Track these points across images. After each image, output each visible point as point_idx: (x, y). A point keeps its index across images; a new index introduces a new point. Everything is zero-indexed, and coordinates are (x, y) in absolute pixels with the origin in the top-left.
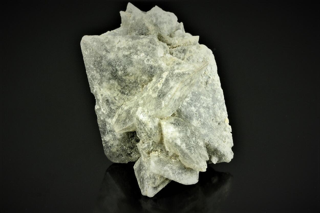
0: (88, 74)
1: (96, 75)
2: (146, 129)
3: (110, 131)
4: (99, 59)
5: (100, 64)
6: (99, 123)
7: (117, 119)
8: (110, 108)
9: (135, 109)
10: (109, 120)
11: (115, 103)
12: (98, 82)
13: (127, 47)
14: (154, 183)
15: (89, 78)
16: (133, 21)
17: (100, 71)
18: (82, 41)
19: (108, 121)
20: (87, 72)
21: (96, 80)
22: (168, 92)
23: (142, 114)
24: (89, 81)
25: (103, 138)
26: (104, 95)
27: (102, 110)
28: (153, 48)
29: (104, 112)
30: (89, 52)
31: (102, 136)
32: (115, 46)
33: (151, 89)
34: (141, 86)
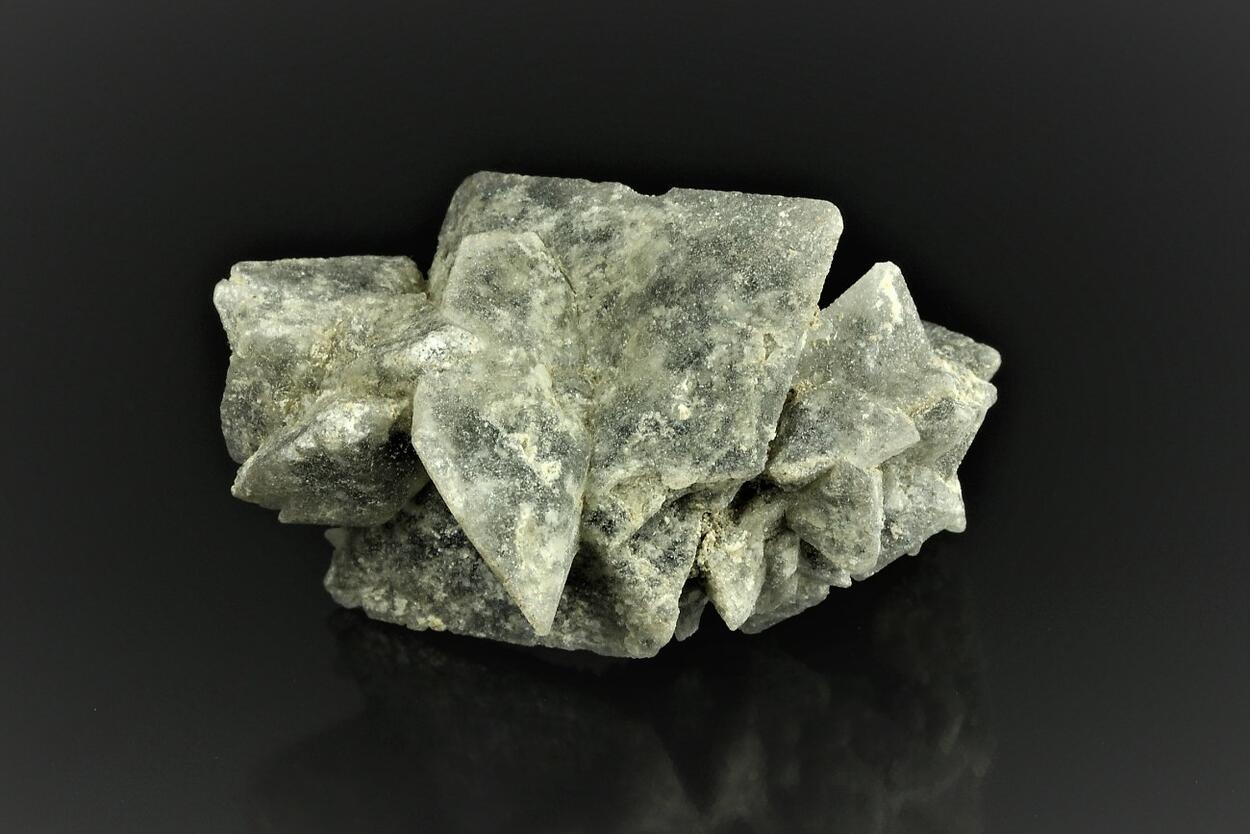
0: (726, 195)
1: (701, 223)
3: (522, 215)
6: (572, 184)
9: (499, 327)
10: (551, 221)
16: (867, 416)
17: (698, 245)
19: (551, 218)
20: (737, 194)
21: (688, 218)
24: (703, 193)
25: (526, 182)
26: (628, 231)
29: (585, 214)
30: (781, 224)
31: (535, 179)
32: (757, 326)
33: (532, 406)
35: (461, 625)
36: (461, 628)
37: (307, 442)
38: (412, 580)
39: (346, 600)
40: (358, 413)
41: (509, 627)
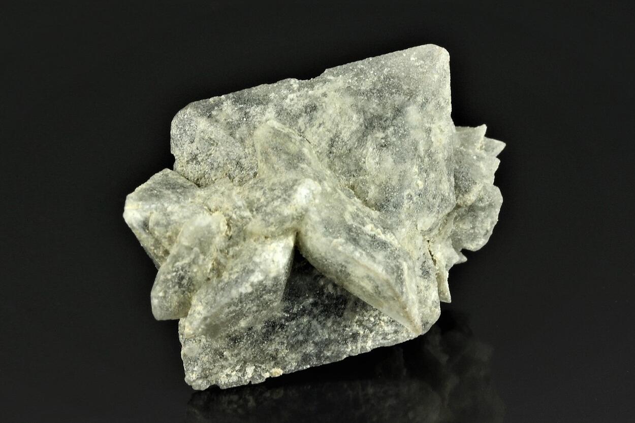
0: (366, 61)
1: (367, 80)
2: (276, 203)
3: (247, 116)
4: (405, 87)
5: (394, 91)
6: (260, 90)
7: (280, 131)
8: (300, 115)
9: (311, 173)
10: (271, 112)
11: (312, 126)
12: (352, 87)
13: (433, 150)
14: (157, 224)
15: (357, 65)
16: (475, 157)
17: (379, 91)
18: (437, 47)
19: (269, 110)
20: (371, 59)
21: (357, 80)
22: (364, 250)
23: (308, 191)
24: (350, 65)
25: (227, 98)
26: (326, 99)
27: (291, 96)
28: (433, 206)
29: (288, 101)
30: (417, 64)
31: (231, 95)
32: (434, 123)
33: (357, 209)
34: (351, 182)
35: (292, 367)
36: (293, 368)
37: (256, 278)
38: (262, 351)
39: (202, 385)
40: (279, 249)
41: (329, 354)
